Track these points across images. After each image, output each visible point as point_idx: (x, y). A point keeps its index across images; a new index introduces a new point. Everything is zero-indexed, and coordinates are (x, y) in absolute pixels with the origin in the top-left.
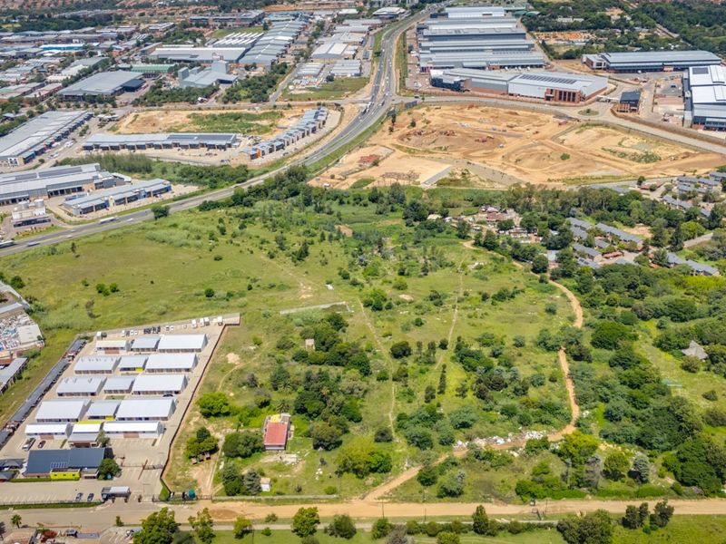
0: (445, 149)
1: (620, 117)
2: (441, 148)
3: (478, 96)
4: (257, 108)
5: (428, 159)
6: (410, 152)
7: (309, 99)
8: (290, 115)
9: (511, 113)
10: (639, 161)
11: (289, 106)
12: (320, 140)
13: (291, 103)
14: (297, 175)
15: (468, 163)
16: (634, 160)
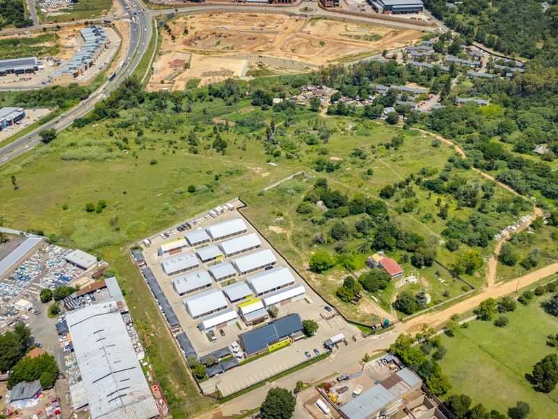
0: (232, 48)
1: (330, 11)
2: (228, 47)
3: (216, 5)
4: (27, 32)
5: (225, 57)
6: (204, 53)
7: (73, 20)
8: (66, 36)
9: (252, 16)
10: (371, 40)
11: (58, 27)
12: (117, 53)
13: (59, 24)
14: (131, 84)
15: (260, 57)
16: (367, 39)
